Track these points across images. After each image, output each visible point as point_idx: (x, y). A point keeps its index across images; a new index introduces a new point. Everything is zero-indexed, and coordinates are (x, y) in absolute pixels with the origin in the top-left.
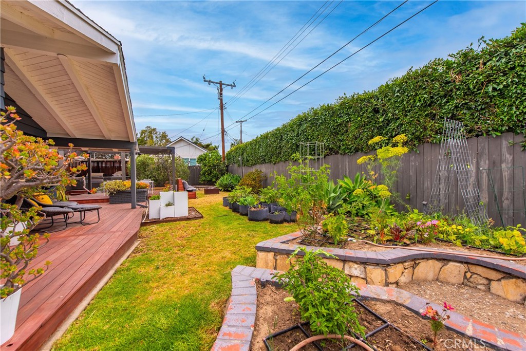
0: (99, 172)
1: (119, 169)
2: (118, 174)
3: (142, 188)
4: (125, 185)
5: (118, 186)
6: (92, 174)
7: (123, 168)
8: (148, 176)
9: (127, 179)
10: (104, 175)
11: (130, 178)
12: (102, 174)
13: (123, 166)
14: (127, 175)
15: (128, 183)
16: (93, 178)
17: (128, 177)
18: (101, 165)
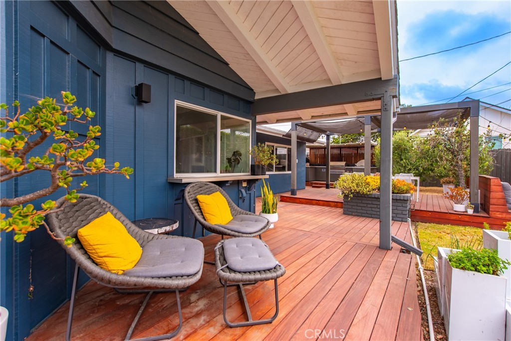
0: (341, 161)
1: (362, 157)
2: (361, 164)
3: (402, 192)
4: (368, 184)
5: (357, 185)
6: (331, 164)
7: (367, 156)
8: (405, 167)
9: (373, 171)
10: (347, 165)
11: (378, 170)
12: (343, 163)
13: (367, 152)
14: (373, 164)
15: (374, 180)
16: (333, 168)
17: (375, 167)
18: (343, 152)
